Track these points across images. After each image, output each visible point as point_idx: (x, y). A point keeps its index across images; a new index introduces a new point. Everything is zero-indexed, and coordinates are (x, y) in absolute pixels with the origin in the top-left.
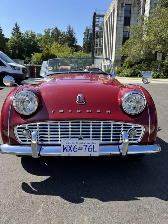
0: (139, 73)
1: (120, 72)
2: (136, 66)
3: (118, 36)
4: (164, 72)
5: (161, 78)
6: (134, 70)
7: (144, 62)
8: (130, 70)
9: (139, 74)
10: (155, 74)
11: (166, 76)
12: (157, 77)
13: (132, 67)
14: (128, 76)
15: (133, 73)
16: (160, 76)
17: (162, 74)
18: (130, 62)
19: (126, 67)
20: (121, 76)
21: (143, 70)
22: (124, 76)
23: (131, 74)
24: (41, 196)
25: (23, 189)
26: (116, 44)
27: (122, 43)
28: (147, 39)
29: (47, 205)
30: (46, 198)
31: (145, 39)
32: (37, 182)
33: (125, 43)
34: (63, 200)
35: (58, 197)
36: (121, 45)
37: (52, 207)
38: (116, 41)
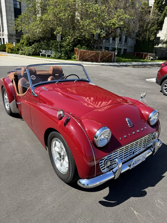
0: (41, 52)
1: (18, 50)
2: (36, 44)
3: (8, 4)
4: (64, 53)
5: (63, 59)
6: (35, 49)
7: (43, 41)
8: (30, 48)
9: (41, 54)
10: (57, 55)
11: (67, 57)
12: (60, 58)
13: (32, 45)
14: (29, 55)
15: (34, 51)
16: (62, 57)
17: (63, 55)
18: (28, 39)
19: (25, 44)
20: (22, 54)
21: (44, 49)
22: (24, 54)
23: (33, 53)
24: (123, 203)
25: (106, 206)
26: (6, 15)
27: (13, 14)
28: (46, 18)
29: (135, 207)
30: (127, 203)
31: (44, 17)
32: (107, 195)
33: (20, 17)
34: (137, 198)
35: (132, 198)
36: (13, 18)
37: (138, 206)
38: (6, 11)
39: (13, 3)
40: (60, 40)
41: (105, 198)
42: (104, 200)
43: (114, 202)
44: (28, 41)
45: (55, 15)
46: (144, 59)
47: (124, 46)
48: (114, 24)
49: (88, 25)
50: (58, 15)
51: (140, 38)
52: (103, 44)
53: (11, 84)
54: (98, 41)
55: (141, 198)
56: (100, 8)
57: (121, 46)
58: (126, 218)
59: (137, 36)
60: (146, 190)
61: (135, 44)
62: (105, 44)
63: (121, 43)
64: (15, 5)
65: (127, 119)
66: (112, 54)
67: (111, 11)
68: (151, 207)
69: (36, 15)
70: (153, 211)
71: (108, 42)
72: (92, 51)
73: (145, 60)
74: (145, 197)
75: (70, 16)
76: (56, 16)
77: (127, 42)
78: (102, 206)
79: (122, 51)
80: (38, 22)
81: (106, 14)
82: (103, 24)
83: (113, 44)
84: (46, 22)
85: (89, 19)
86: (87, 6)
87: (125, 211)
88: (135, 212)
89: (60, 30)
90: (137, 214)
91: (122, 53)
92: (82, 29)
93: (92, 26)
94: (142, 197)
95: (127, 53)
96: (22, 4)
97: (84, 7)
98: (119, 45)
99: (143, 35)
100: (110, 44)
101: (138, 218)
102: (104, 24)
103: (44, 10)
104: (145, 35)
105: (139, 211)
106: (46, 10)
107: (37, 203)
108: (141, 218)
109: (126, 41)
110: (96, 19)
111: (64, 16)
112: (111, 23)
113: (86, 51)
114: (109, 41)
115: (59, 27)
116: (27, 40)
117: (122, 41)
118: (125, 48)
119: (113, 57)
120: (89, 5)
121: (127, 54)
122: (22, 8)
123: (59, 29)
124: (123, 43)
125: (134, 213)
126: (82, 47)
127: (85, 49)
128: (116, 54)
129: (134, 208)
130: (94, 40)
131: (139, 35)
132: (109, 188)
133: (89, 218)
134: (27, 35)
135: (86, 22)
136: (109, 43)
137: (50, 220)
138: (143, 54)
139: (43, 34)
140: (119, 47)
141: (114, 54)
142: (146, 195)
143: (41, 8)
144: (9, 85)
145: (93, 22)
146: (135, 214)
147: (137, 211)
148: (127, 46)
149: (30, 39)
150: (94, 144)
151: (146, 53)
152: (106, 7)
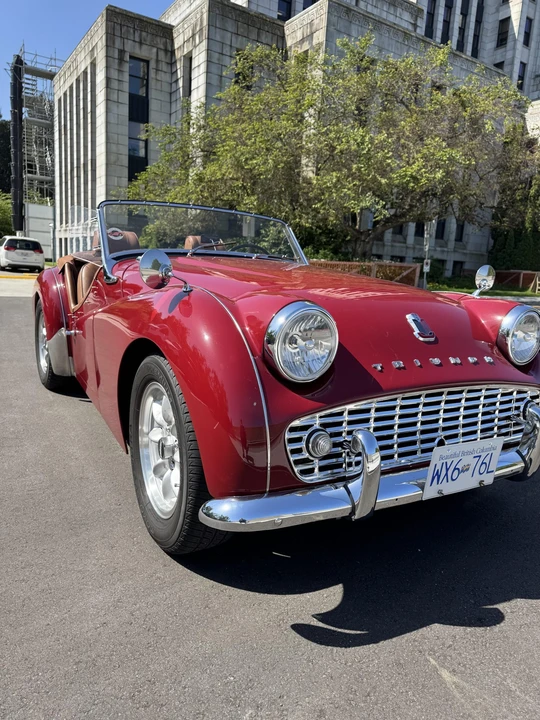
3: (114, 148)
18: (161, 235)
24: (394, 639)
25: (321, 644)
26: (107, 175)
27: (126, 172)
28: (214, 173)
29: (445, 656)
30: (415, 641)
31: (208, 171)
32: (330, 609)
33: (143, 176)
34: (459, 630)
35: (436, 627)
36: (125, 180)
37: (460, 654)
38: (107, 164)
39: (127, 143)
40: (253, 235)
41: (322, 617)
42: (316, 623)
43: (359, 632)
44: (160, 241)
45: (238, 166)
46: (525, 288)
47: (455, 251)
48: (415, 179)
49: (335, 186)
50: (246, 164)
51: (504, 222)
52: (386, 248)
53: (58, 286)
54: (369, 235)
55: (479, 630)
56: (371, 139)
57: (443, 252)
58: (403, 690)
59: (494, 217)
60: (500, 607)
61: (490, 248)
62: (392, 246)
63: (446, 245)
64: (132, 150)
65: (409, 318)
66: (414, 270)
67: (404, 146)
68: (520, 665)
69: (187, 169)
70: (531, 679)
71: (402, 240)
72: (348, 263)
73: (529, 292)
74: (497, 628)
75: (282, 165)
76: (243, 168)
77: (465, 238)
78: (304, 641)
79: (449, 266)
80: (191, 186)
81: (391, 154)
82: (380, 183)
83: (418, 247)
84: (212, 184)
85: (340, 170)
86: (332, 135)
87: (399, 664)
88: (445, 674)
89: (252, 203)
90: (454, 683)
91: (448, 273)
92: (317, 199)
93: (349, 189)
94: (482, 628)
95: (466, 273)
96: (152, 146)
97: (322, 139)
98: (439, 249)
99: (511, 213)
100: (407, 248)
101: (458, 695)
102: (383, 181)
103: (209, 154)
104: (523, 214)
105: (462, 672)
106: (215, 154)
107: (45, 606)
108: (472, 699)
109: (459, 238)
110: (359, 169)
111: (264, 163)
112: (406, 175)
113: (330, 262)
114: (405, 239)
115: (248, 195)
116: (158, 238)
117: (445, 237)
118: (458, 257)
119: (417, 279)
120: (337, 132)
121: (465, 277)
122: (151, 156)
123: (251, 201)
124: (452, 244)
125: (440, 676)
126: (318, 252)
127: (325, 257)
128: (427, 269)
129: (443, 660)
130: (355, 233)
131: (499, 213)
132: (344, 587)
133: (239, 673)
134: (157, 223)
135: (328, 177)
136: (405, 243)
137: (77, 663)
138: (520, 274)
139: (203, 220)
140: (438, 256)
141: (418, 271)
142: (502, 624)
143: (202, 151)
144: (55, 287)
145: (351, 175)
146: (443, 682)
147: (454, 671)
148: (465, 254)
149: (165, 234)
150: (267, 361)
151: (530, 272)
152: (390, 135)
